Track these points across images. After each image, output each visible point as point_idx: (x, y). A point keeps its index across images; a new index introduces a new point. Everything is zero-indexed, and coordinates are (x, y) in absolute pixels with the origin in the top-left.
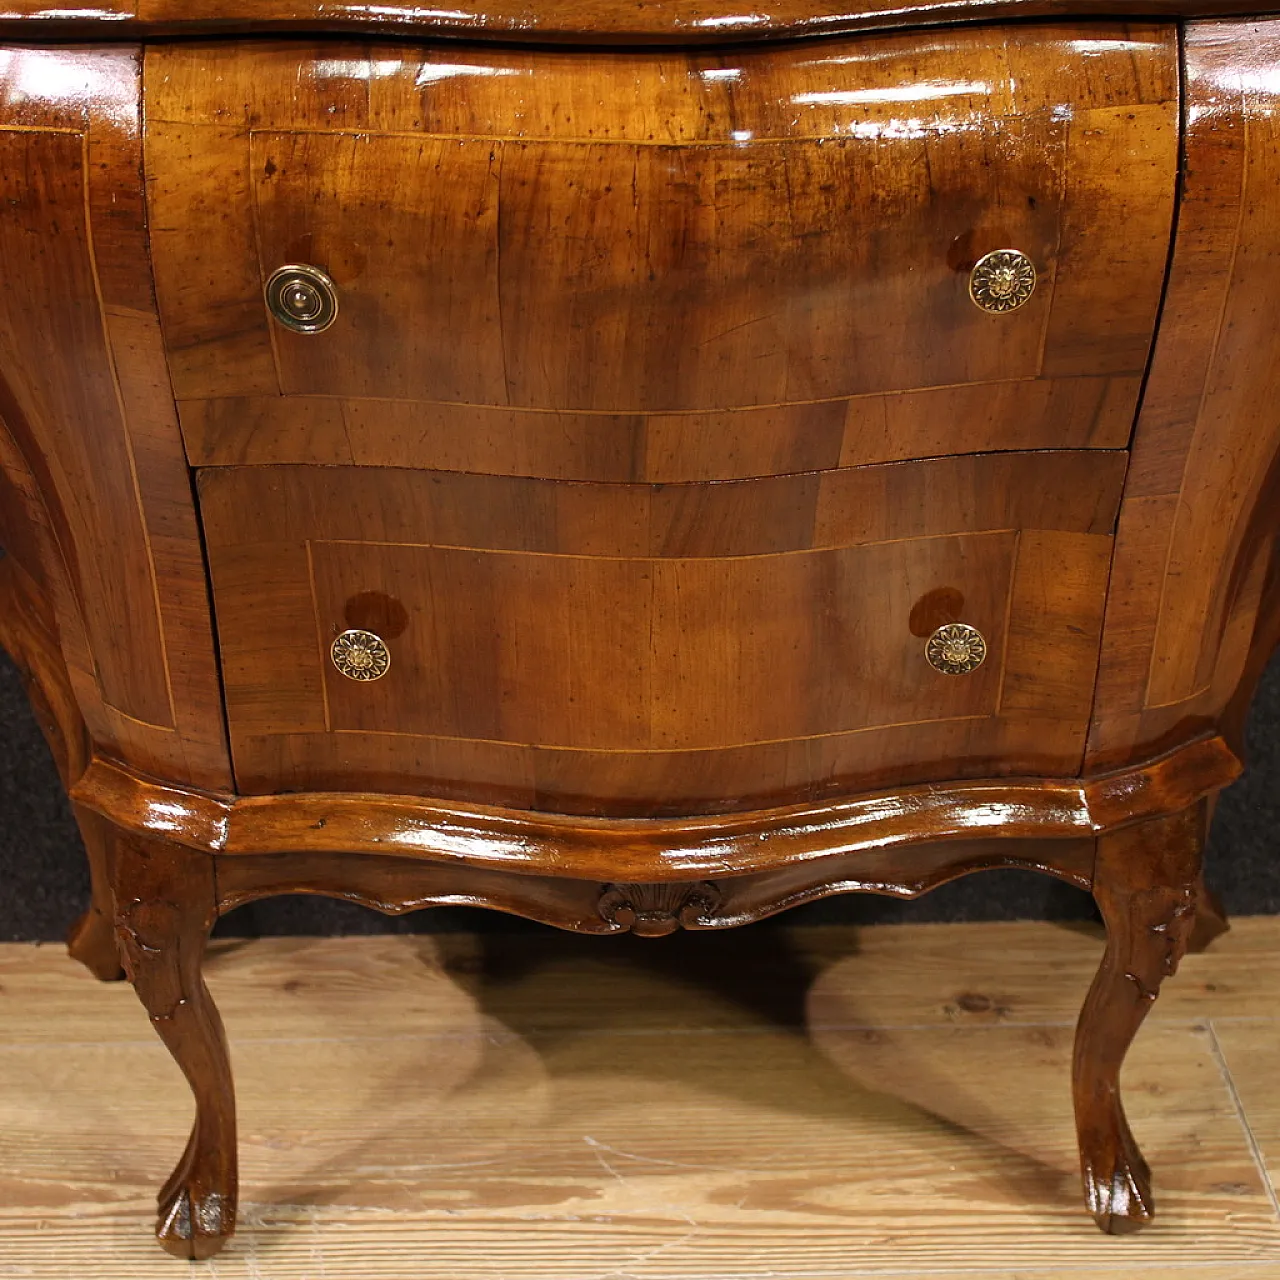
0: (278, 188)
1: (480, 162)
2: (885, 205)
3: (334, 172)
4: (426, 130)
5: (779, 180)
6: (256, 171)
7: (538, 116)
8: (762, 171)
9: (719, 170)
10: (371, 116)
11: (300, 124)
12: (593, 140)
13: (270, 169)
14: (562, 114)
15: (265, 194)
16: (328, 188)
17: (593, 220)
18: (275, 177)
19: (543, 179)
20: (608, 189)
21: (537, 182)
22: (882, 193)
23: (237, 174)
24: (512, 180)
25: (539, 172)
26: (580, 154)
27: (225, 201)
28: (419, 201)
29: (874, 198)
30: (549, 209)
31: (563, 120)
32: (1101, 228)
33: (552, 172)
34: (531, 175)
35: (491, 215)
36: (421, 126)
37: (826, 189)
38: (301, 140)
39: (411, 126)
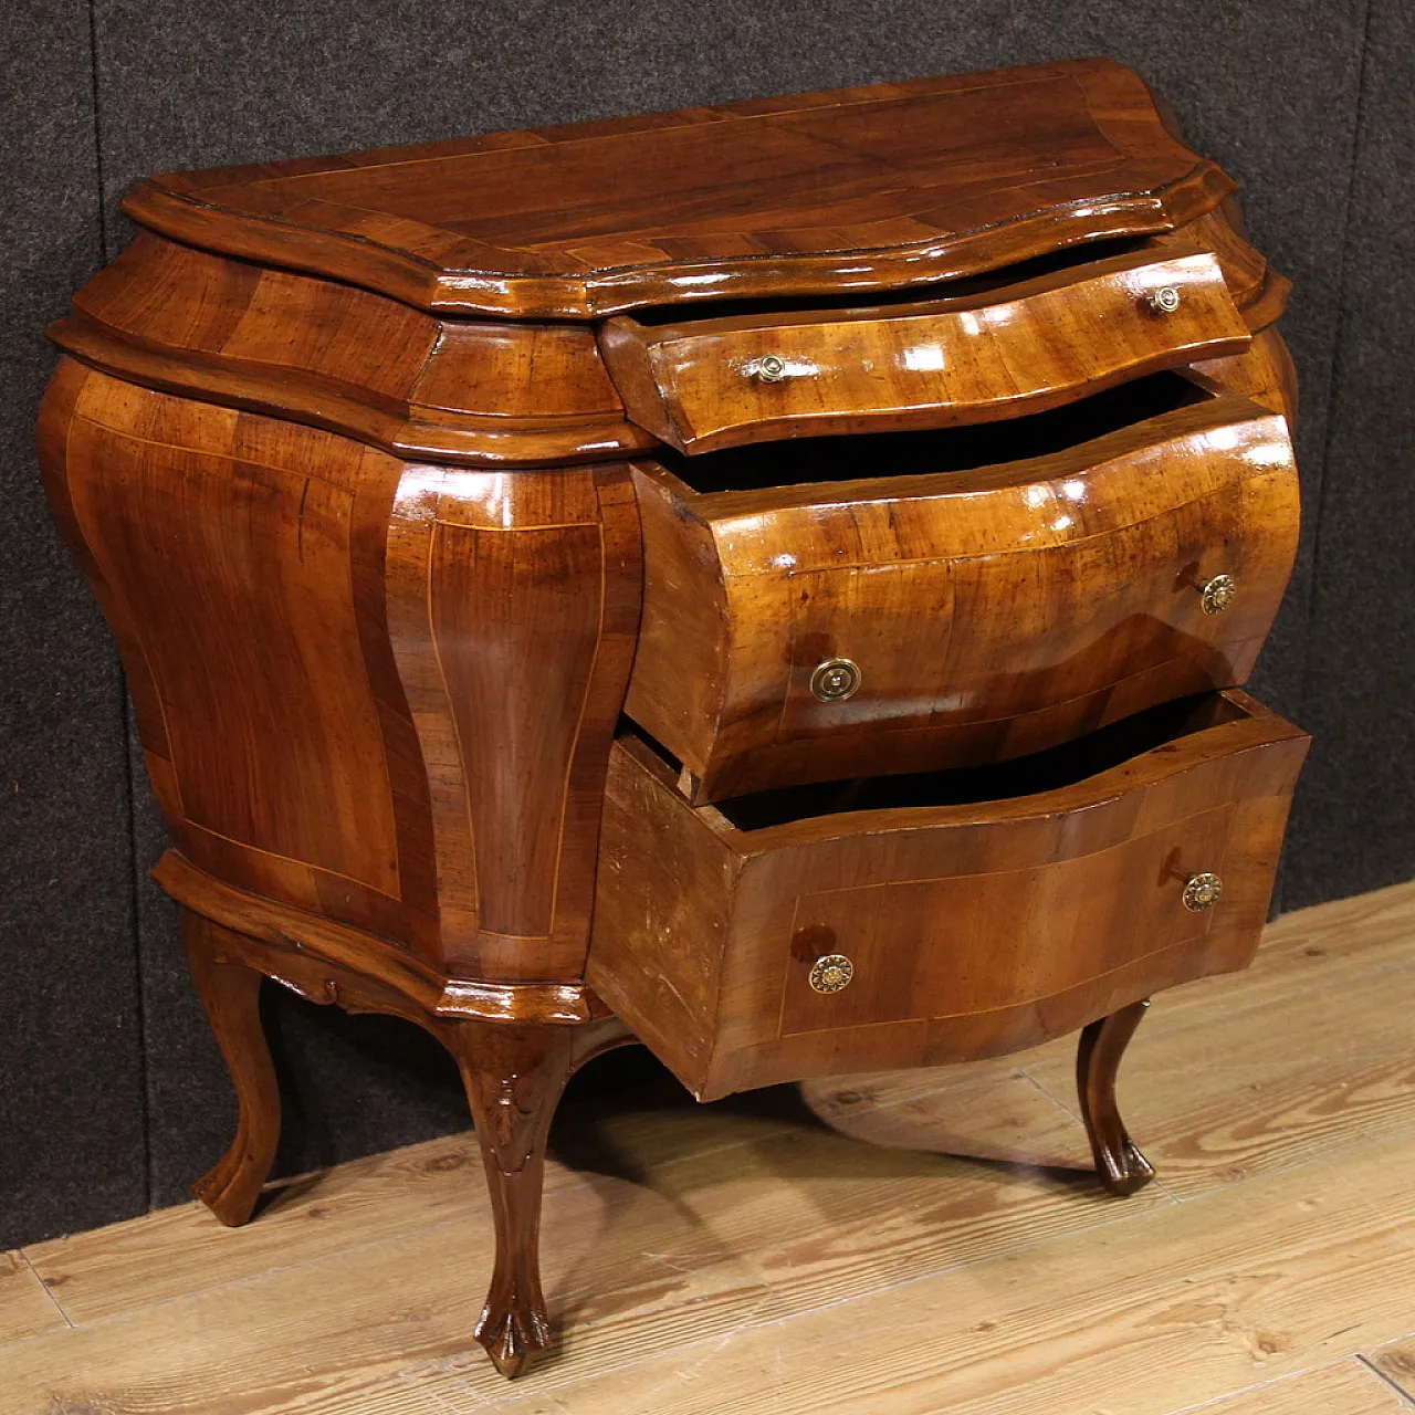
0: (810, 609)
1: (941, 574)
2: (1160, 560)
3: (845, 593)
4: (904, 558)
5: (1111, 557)
6: (797, 599)
7: (974, 540)
8: (1102, 553)
9: (1082, 557)
10: (866, 552)
11: (820, 565)
12: (1011, 551)
13: (805, 597)
14: (989, 536)
15: (802, 615)
16: (842, 605)
17: (1013, 600)
18: (808, 602)
19: (983, 579)
20: (1023, 580)
21: (979, 582)
22: (1157, 554)
23: (784, 603)
24: (963, 582)
25: (980, 575)
26: (1005, 560)
27: (778, 622)
28: (902, 605)
29: (1154, 558)
30: (987, 597)
31: (991, 540)
32: (1260, 552)
33: (988, 574)
34: (975, 579)
35: (950, 606)
36: (900, 556)
37: (1133, 558)
38: (822, 574)
39: (893, 556)
